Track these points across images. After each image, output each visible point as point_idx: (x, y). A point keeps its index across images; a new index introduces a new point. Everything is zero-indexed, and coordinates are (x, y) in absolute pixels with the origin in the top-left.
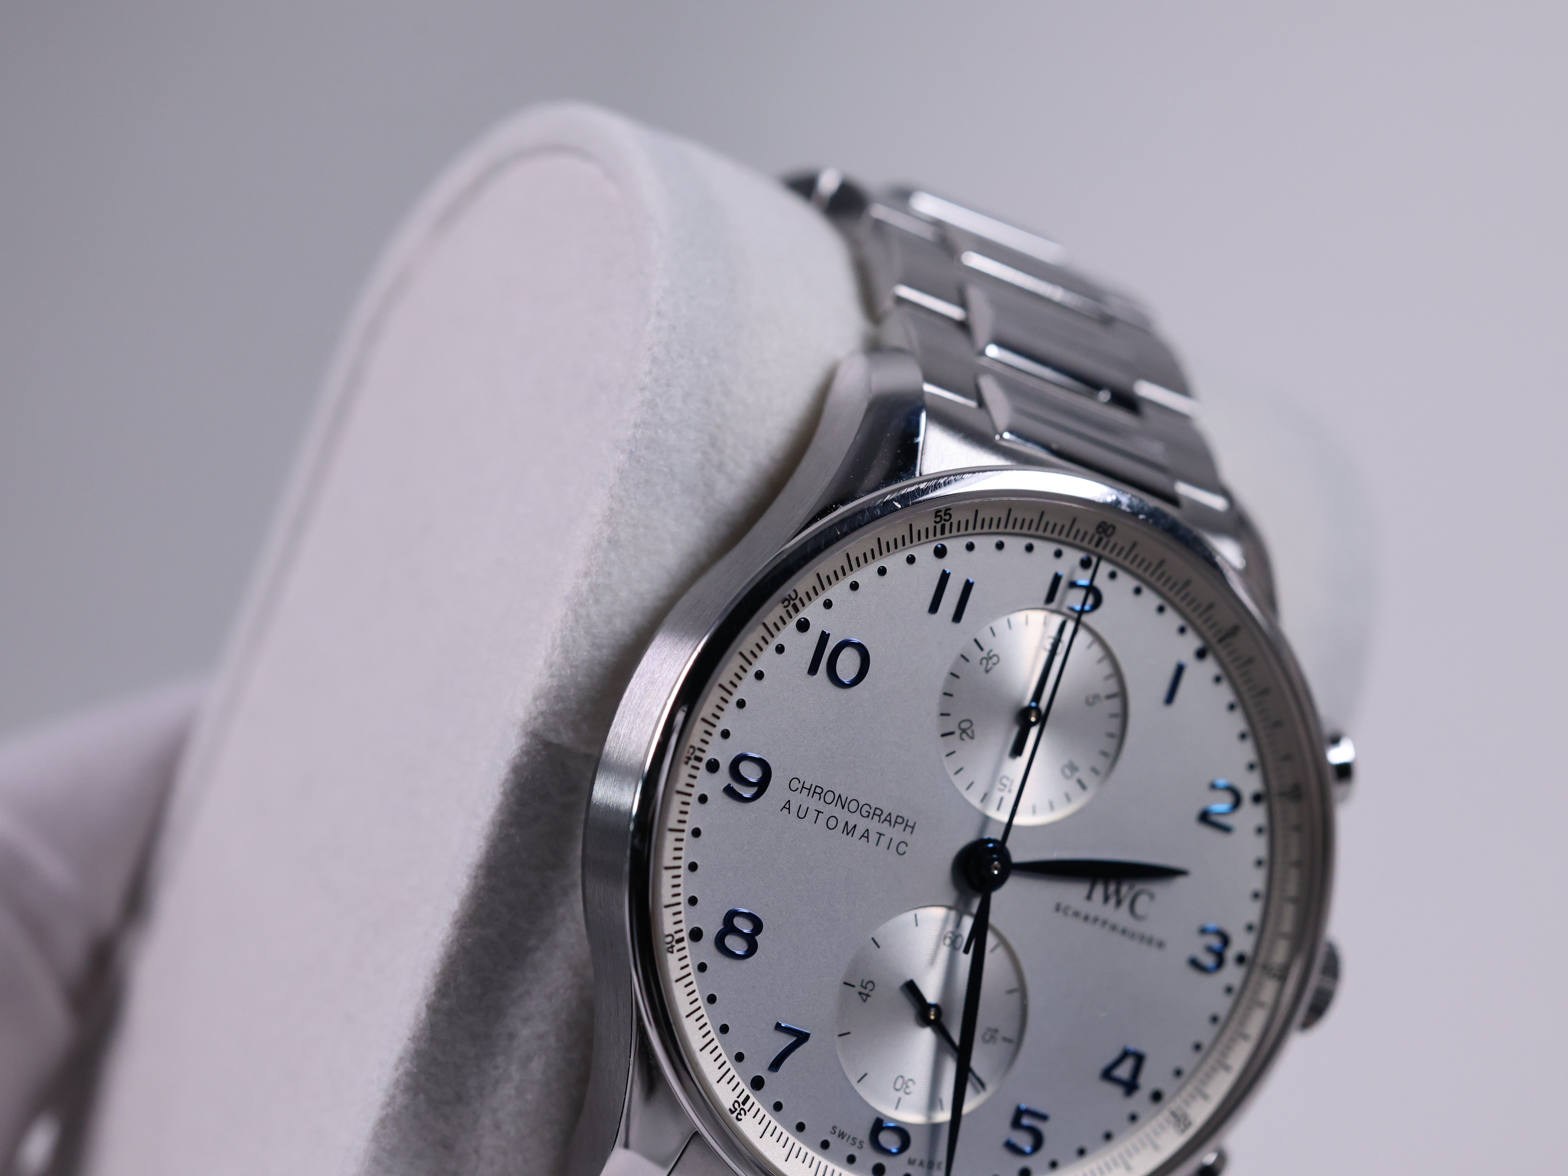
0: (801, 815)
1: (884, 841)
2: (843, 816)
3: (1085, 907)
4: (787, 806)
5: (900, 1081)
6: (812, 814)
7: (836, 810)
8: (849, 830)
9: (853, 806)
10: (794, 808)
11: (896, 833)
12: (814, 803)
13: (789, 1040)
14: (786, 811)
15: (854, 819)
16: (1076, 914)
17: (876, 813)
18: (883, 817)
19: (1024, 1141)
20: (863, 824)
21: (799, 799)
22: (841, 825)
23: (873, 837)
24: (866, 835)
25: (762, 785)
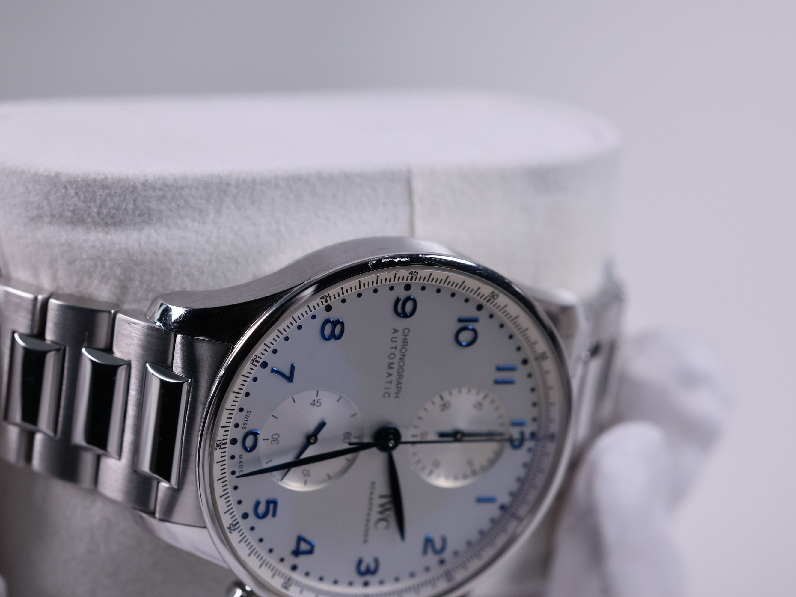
0: (393, 340)
1: (388, 385)
2: (396, 361)
3: (376, 497)
4: (396, 331)
5: (277, 436)
6: (394, 345)
7: (398, 356)
8: (390, 366)
9: (401, 364)
10: (396, 335)
11: (393, 389)
12: (399, 344)
13: (287, 372)
14: (393, 331)
15: (395, 366)
16: (372, 493)
17: (400, 376)
18: (399, 380)
19: (261, 509)
20: (394, 372)
21: (400, 335)
22: (391, 361)
23: (389, 379)
24: (389, 375)
25: (405, 315)
